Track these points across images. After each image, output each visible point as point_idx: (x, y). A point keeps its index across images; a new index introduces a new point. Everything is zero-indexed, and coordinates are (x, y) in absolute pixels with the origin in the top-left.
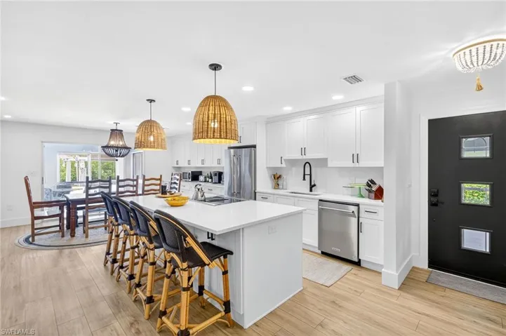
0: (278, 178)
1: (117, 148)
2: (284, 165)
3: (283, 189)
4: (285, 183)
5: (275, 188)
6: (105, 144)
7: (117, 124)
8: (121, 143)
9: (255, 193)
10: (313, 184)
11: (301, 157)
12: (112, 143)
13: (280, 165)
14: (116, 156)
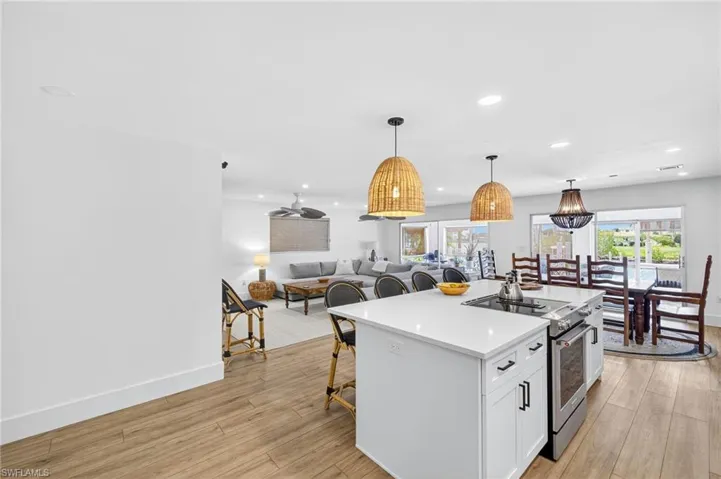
1: (571, 216)
6: (554, 212)
7: (571, 181)
8: (577, 208)
12: (566, 209)
14: (571, 227)
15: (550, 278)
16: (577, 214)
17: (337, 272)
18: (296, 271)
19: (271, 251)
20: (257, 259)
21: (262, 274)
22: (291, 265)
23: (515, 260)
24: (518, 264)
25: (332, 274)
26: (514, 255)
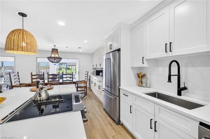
0: (142, 77)
1: (55, 58)
2: (146, 65)
3: (146, 86)
4: (148, 81)
5: (139, 86)
6: (49, 56)
7: (55, 46)
8: (57, 56)
9: (119, 89)
10: (182, 86)
11: (165, 55)
13: (141, 65)
14: (55, 62)
15: (48, 81)
16: (57, 58)
23: (32, 75)
24: (33, 77)
26: (31, 73)
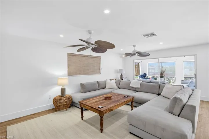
17: (107, 87)
18: (84, 88)
19: (68, 75)
20: (60, 81)
21: (63, 91)
22: (82, 84)
25: (104, 88)
